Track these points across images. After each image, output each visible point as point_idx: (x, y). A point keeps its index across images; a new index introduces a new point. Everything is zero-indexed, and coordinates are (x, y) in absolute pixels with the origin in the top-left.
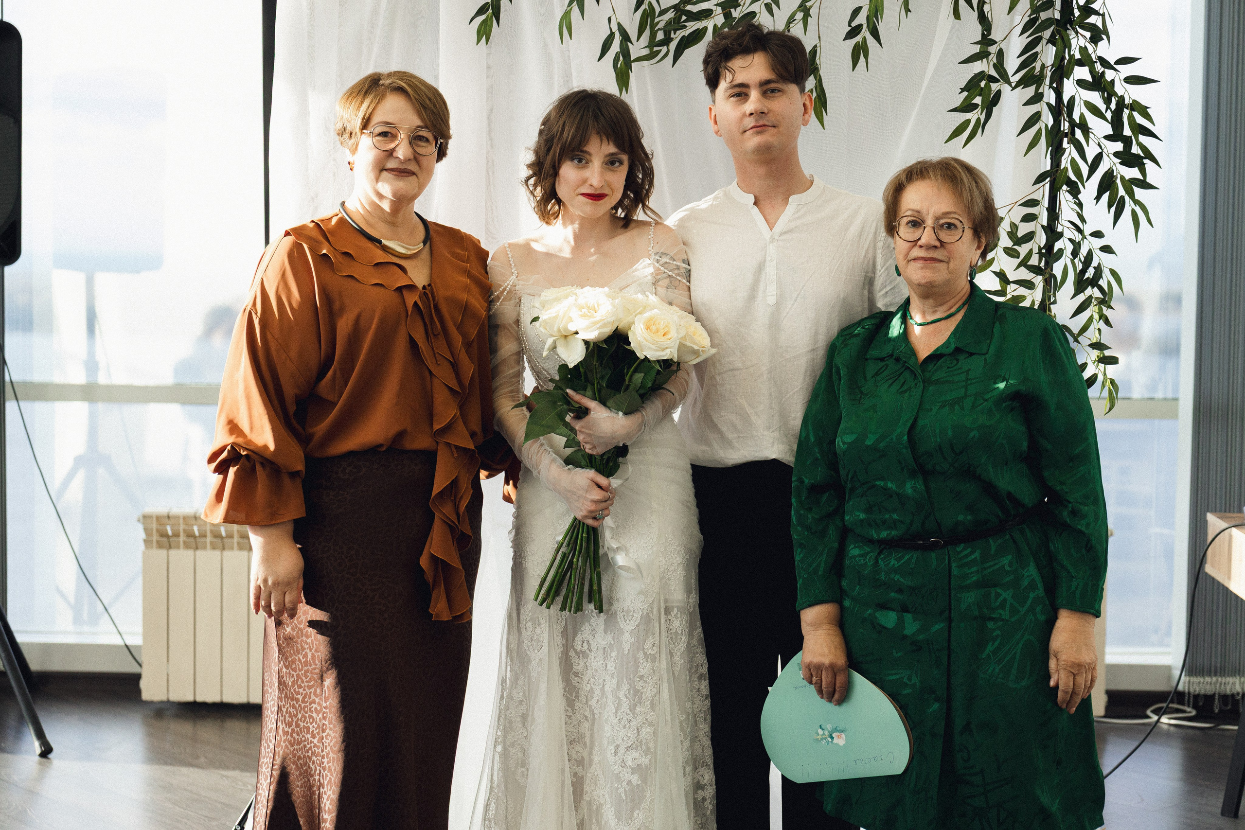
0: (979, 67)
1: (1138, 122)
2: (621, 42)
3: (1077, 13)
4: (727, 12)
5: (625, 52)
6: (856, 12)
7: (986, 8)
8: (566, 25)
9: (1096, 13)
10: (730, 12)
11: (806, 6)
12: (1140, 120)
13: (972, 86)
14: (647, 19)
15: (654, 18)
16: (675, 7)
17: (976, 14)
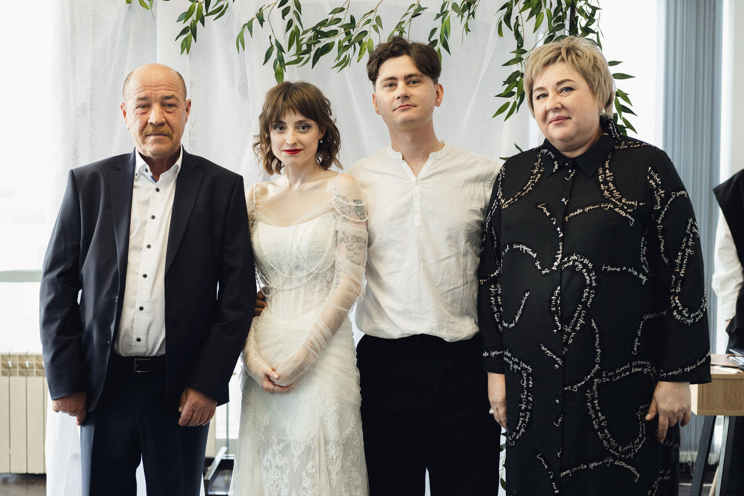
0: (515, 68)
1: (621, 104)
2: (278, 51)
3: (580, 32)
4: (347, 32)
5: (281, 59)
6: (434, 31)
7: (520, 29)
8: (240, 41)
9: (593, 32)
10: (350, 31)
11: (401, 27)
12: (622, 102)
13: (512, 80)
14: (294, 37)
15: (299, 36)
16: (314, 29)
17: (513, 32)
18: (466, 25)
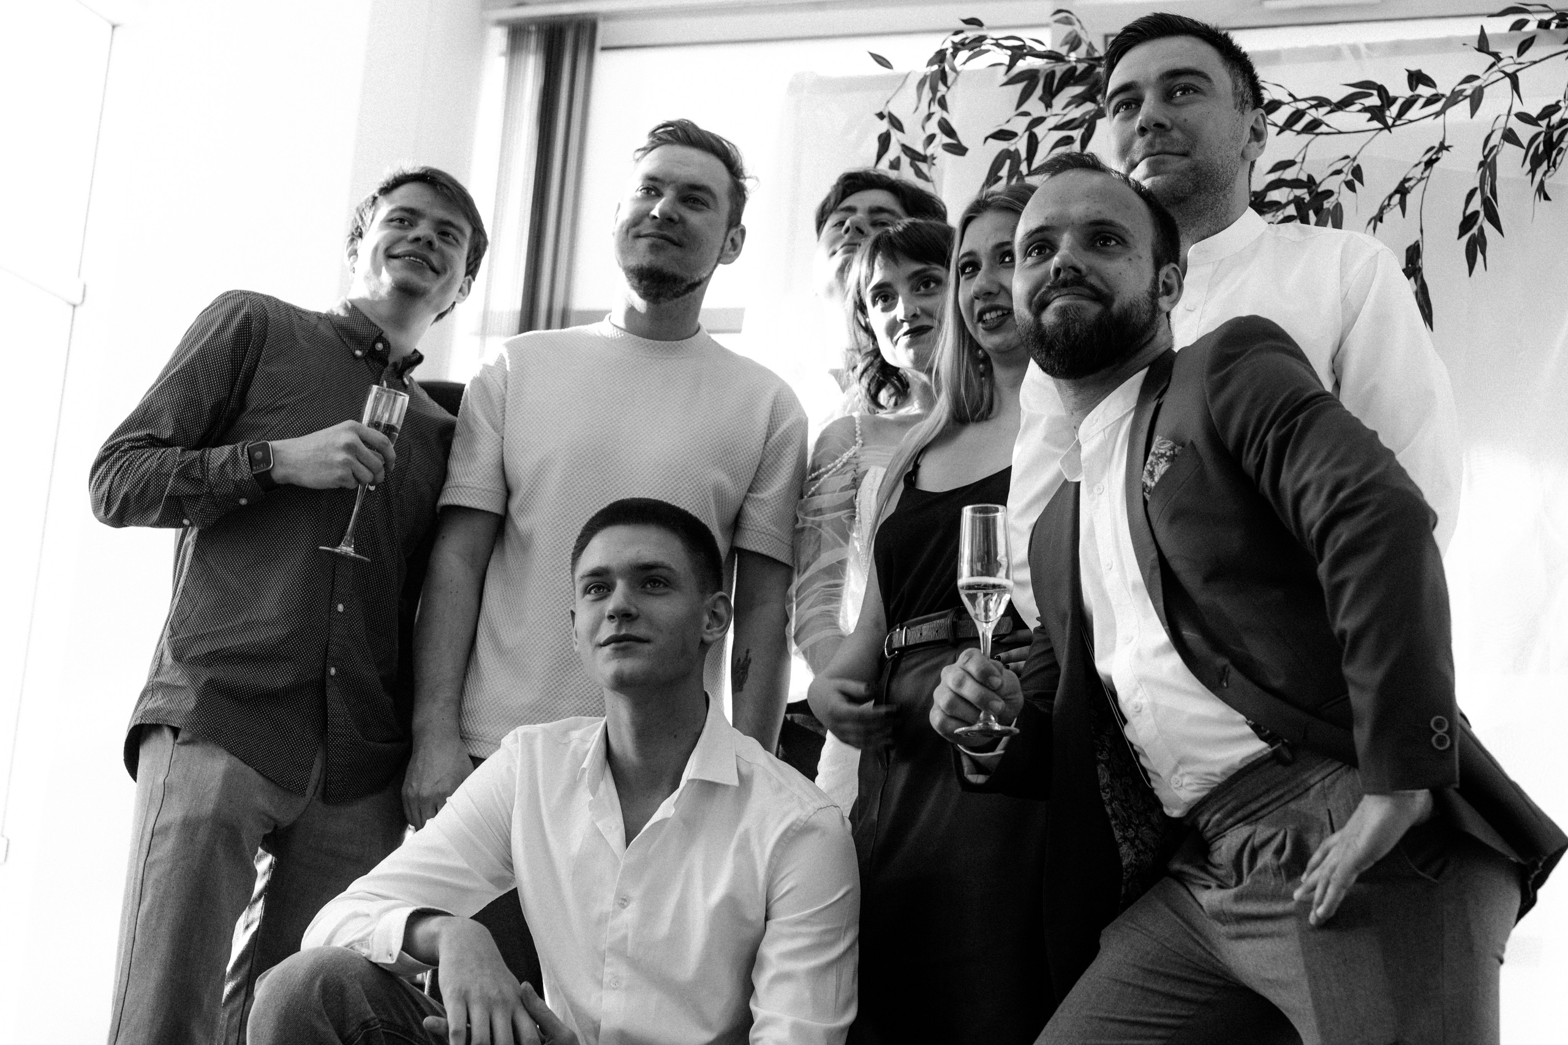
6: (1469, 197)
18: (1541, 189)
